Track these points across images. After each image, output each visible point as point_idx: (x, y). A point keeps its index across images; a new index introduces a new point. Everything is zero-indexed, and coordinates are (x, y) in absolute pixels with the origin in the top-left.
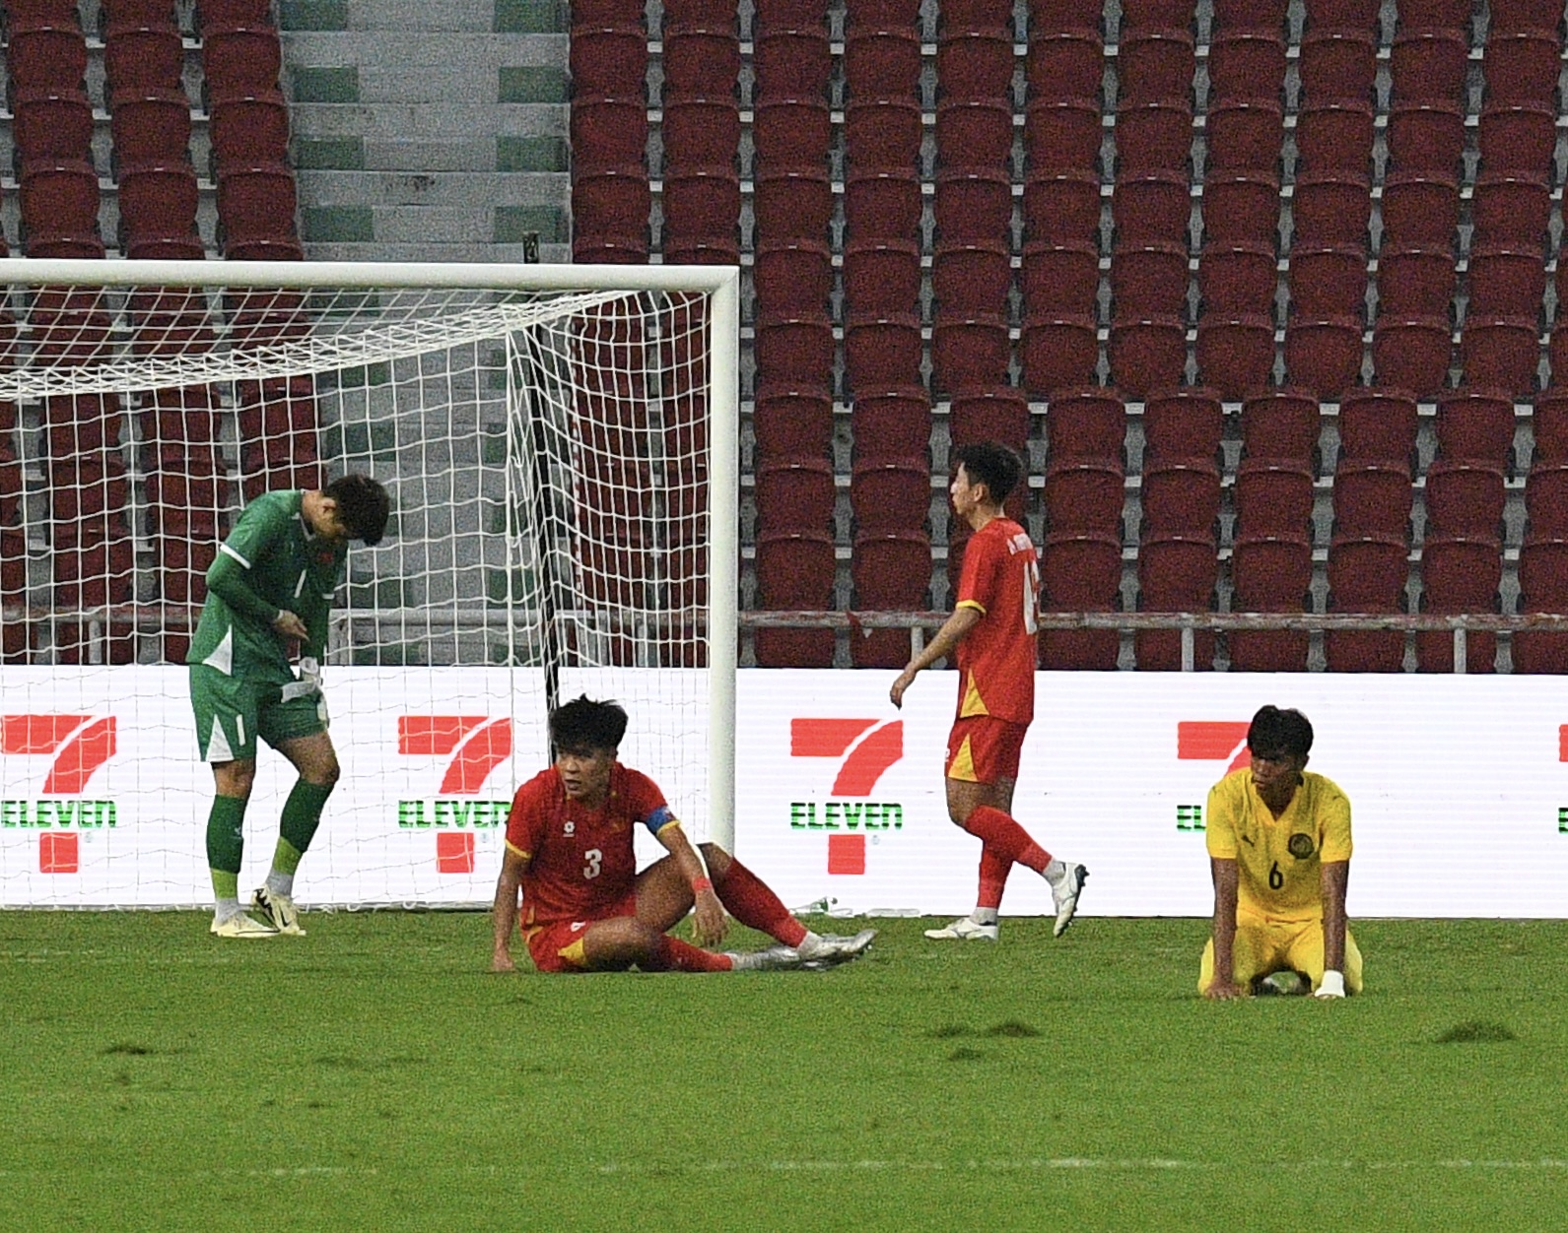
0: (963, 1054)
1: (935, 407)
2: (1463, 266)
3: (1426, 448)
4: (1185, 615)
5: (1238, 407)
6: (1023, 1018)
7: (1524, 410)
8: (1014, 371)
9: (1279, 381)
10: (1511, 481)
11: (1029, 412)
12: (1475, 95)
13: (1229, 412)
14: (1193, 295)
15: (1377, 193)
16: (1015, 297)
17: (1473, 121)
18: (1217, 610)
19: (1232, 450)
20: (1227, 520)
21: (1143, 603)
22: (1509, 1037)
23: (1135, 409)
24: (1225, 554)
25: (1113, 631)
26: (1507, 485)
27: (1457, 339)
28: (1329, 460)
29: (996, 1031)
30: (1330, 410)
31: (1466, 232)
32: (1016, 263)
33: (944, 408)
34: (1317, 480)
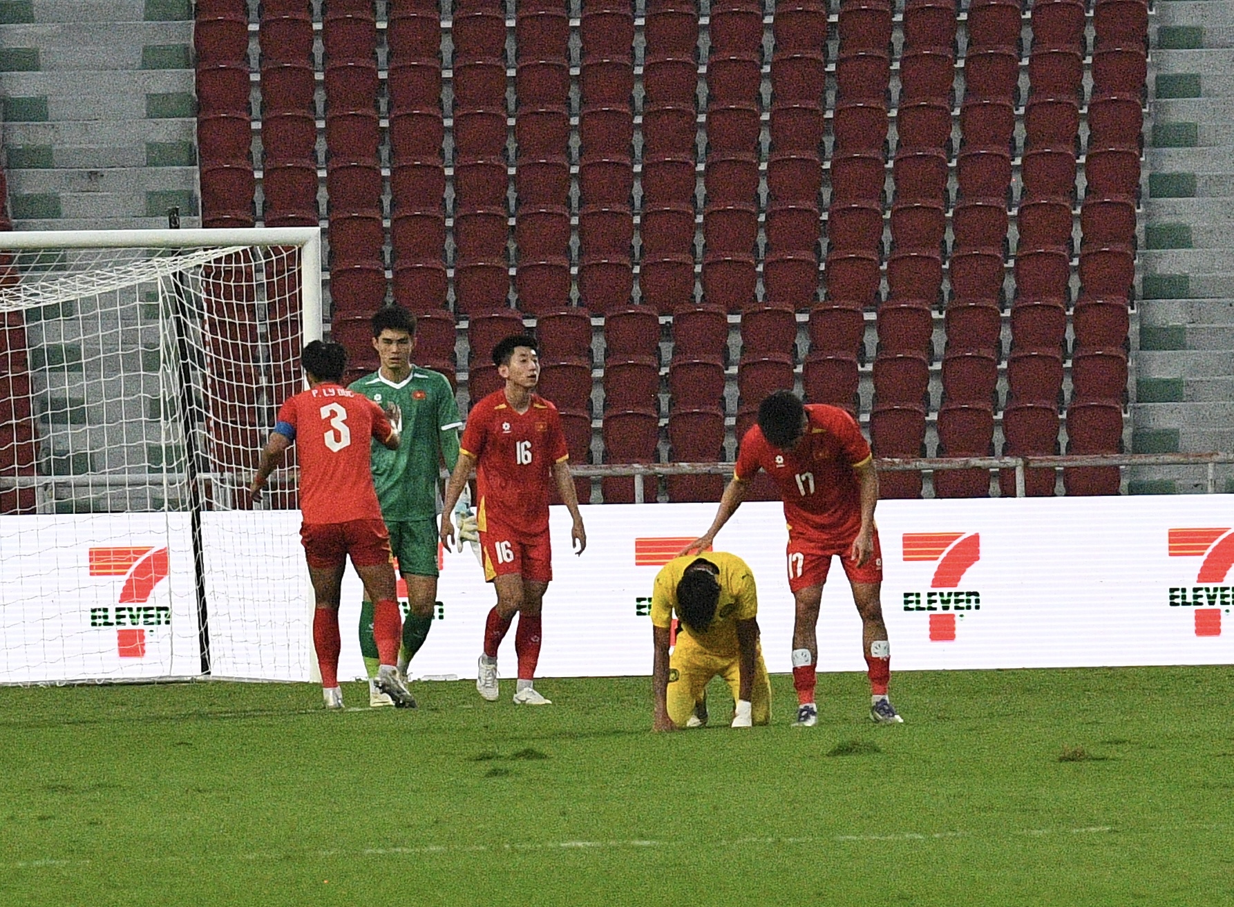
0: (495, 773)
1: (458, 324)
2: (825, 217)
3: (803, 343)
4: (636, 465)
5: (670, 319)
6: (536, 746)
7: (870, 316)
8: (513, 297)
9: (698, 300)
10: (863, 366)
11: (523, 326)
12: (831, 97)
13: (664, 323)
14: (637, 241)
15: (763, 166)
16: (512, 246)
17: (829, 114)
18: (659, 462)
19: (666, 348)
20: (664, 399)
21: (608, 458)
22: (877, 750)
23: (598, 322)
24: (663, 422)
25: (587, 477)
26: (860, 369)
27: (822, 267)
28: (735, 354)
29: (517, 755)
30: (735, 319)
31: (826, 193)
32: (512, 222)
33: (464, 325)
34: (727, 369)
